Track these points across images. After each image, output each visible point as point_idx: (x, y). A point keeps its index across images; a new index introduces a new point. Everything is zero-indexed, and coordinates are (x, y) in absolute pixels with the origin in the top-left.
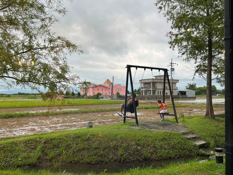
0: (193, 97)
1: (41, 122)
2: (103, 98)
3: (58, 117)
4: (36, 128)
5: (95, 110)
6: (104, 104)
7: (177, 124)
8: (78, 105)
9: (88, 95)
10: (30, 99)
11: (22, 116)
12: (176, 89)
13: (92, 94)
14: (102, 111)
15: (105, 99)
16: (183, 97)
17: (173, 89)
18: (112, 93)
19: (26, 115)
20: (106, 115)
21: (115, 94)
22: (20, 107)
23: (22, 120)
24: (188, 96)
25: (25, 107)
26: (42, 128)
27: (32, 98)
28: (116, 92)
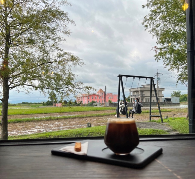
0: (178, 103)
1: (45, 125)
2: (97, 105)
3: (60, 122)
4: (42, 130)
5: (91, 115)
6: (98, 110)
7: (162, 124)
8: (75, 112)
9: (83, 103)
10: (33, 107)
11: (29, 121)
12: (162, 96)
13: (87, 102)
14: (97, 116)
15: (98, 107)
16: (169, 104)
17: (159, 96)
18: (105, 101)
19: (32, 120)
20: (101, 119)
21: (107, 102)
22: (25, 114)
23: (29, 124)
24: (173, 103)
25: (30, 114)
26: (47, 130)
27: (35, 107)
28: (109, 100)
